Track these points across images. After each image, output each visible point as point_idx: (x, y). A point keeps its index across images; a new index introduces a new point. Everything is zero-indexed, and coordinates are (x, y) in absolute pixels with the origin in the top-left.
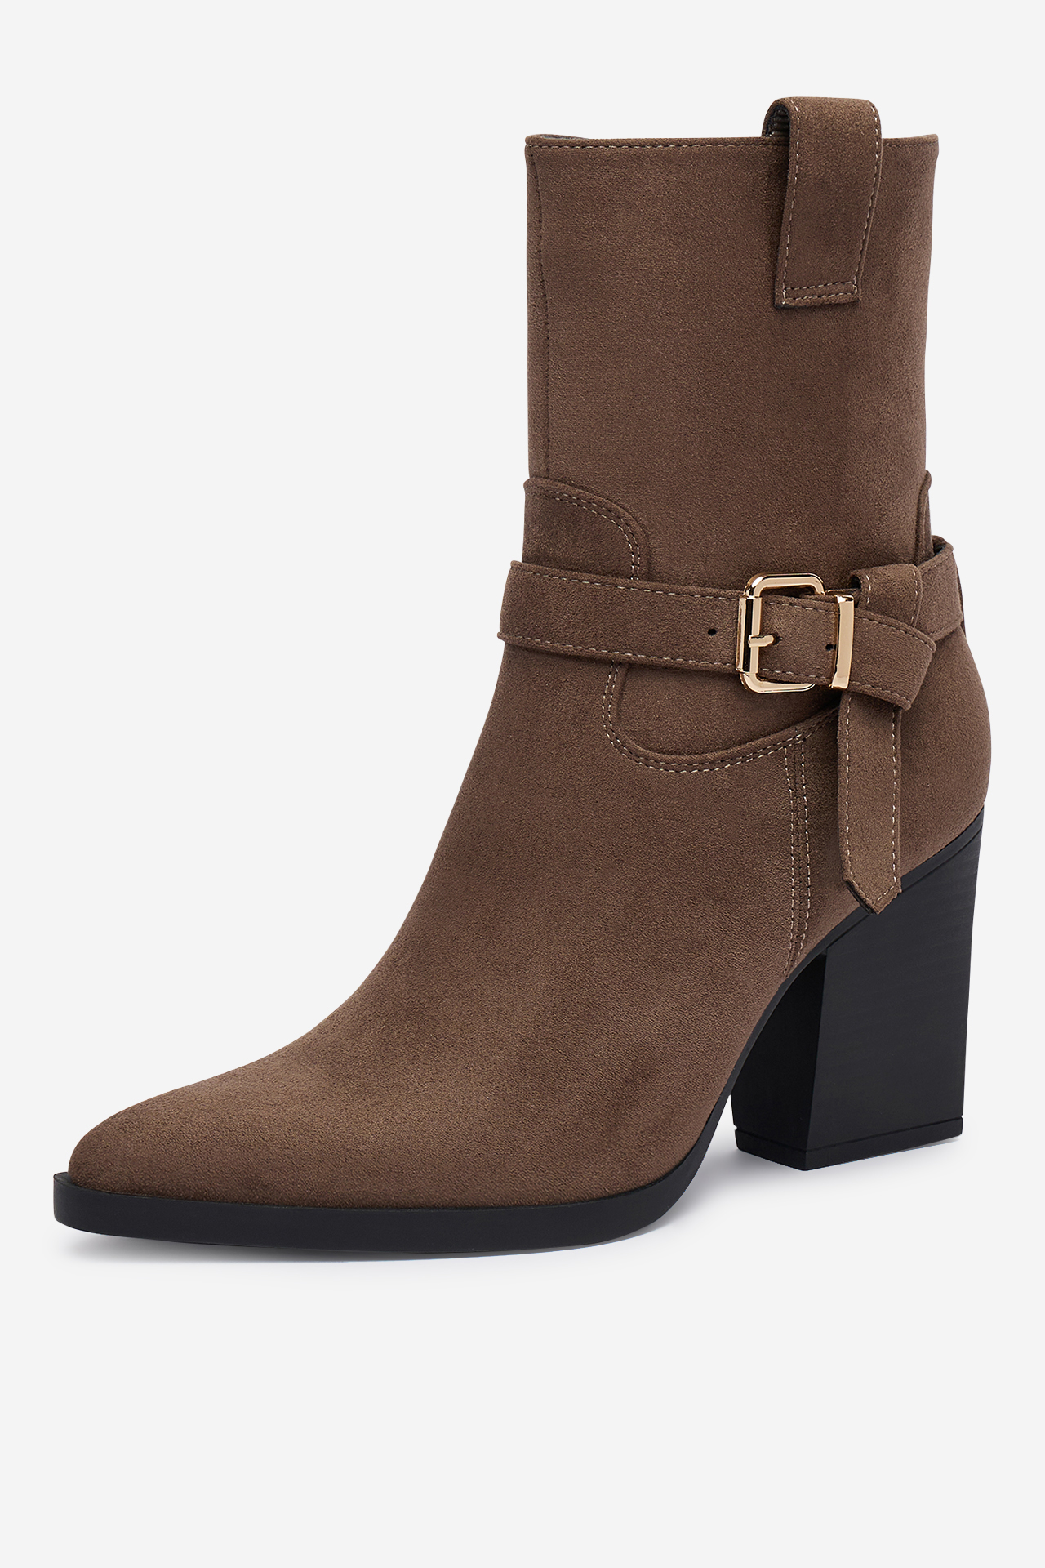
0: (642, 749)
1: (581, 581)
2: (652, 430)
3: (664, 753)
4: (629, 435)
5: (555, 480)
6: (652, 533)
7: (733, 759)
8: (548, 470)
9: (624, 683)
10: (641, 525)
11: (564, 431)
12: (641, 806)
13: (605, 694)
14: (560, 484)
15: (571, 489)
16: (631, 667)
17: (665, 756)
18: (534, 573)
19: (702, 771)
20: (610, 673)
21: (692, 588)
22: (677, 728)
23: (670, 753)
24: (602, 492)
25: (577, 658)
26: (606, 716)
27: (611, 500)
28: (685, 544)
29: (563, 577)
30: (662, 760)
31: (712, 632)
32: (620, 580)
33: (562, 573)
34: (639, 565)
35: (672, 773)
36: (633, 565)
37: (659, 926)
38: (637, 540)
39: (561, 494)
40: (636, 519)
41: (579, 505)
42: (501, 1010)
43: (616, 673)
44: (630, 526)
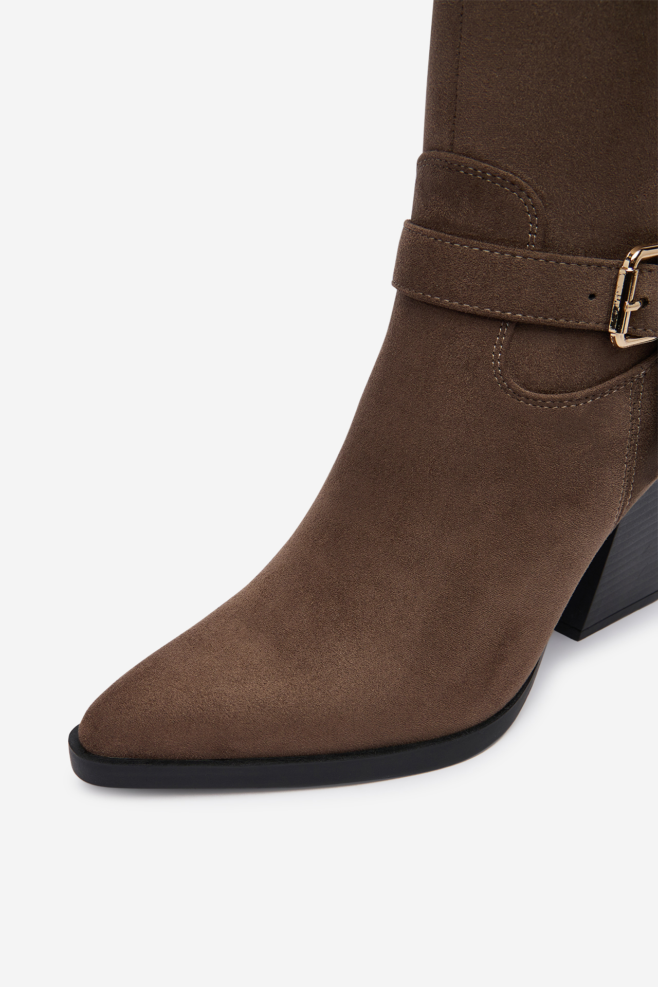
0: (523, 390)
1: (481, 249)
2: (561, 106)
3: (541, 393)
4: (538, 111)
5: (460, 154)
6: (550, 204)
7: (594, 396)
8: (452, 144)
9: (512, 336)
10: (542, 197)
11: (473, 107)
12: (520, 436)
13: (495, 344)
14: (465, 157)
15: (477, 163)
16: (519, 326)
17: (542, 396)
18: (435, 239)
19: (569, 406)
20: (501, 327)
21: (581, 258)
22: (554, 373)
23: (546, 393)
24: (506, 166)
25: (473, 316)
26: (496, 364)
27: (514, 174)
28: (578, 215)
29: (465, 245)
30: (540, 399)
31: (592, 296)
32: (517, 251)
33: (464, 241)
34: (535, 234)
35: (546, 409)
36: (530, 233)
37: (528, 528)
38: (537, 211)
39: (466, 167)
40: (536, 191)
41: (483, 178)
42: (406, 596)
43: (507, 327)
44: (532, 198)
